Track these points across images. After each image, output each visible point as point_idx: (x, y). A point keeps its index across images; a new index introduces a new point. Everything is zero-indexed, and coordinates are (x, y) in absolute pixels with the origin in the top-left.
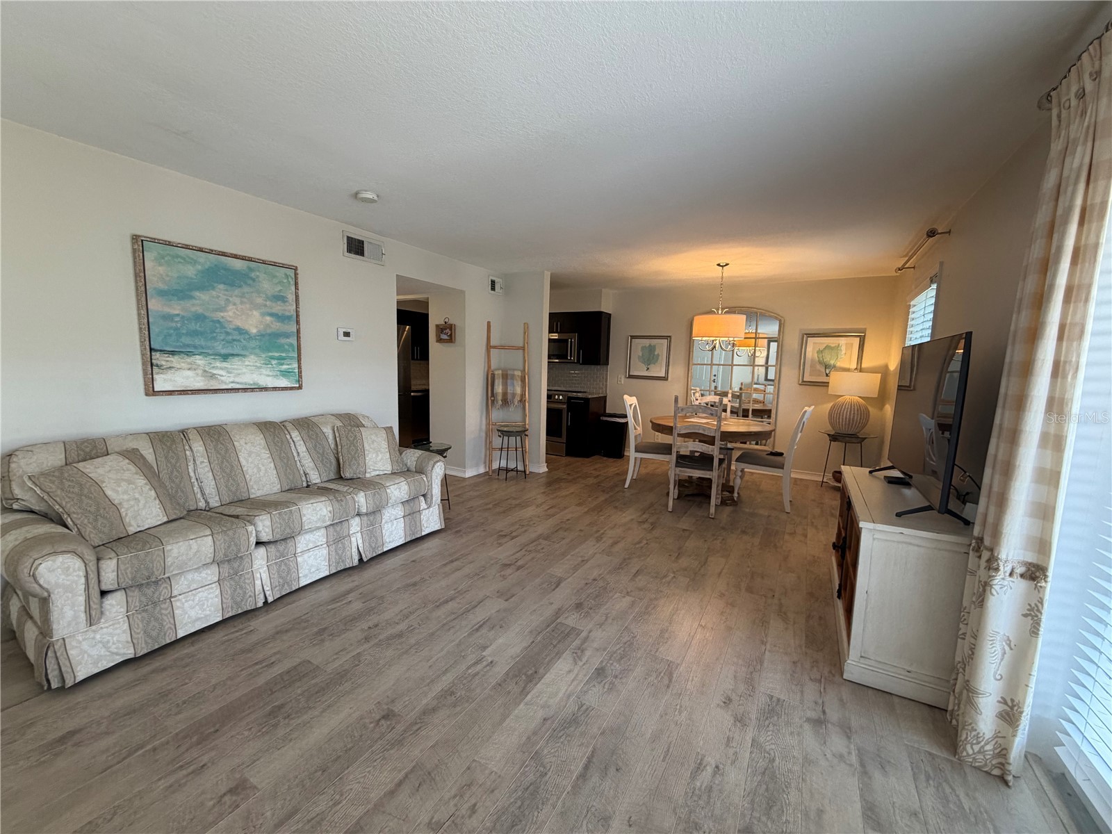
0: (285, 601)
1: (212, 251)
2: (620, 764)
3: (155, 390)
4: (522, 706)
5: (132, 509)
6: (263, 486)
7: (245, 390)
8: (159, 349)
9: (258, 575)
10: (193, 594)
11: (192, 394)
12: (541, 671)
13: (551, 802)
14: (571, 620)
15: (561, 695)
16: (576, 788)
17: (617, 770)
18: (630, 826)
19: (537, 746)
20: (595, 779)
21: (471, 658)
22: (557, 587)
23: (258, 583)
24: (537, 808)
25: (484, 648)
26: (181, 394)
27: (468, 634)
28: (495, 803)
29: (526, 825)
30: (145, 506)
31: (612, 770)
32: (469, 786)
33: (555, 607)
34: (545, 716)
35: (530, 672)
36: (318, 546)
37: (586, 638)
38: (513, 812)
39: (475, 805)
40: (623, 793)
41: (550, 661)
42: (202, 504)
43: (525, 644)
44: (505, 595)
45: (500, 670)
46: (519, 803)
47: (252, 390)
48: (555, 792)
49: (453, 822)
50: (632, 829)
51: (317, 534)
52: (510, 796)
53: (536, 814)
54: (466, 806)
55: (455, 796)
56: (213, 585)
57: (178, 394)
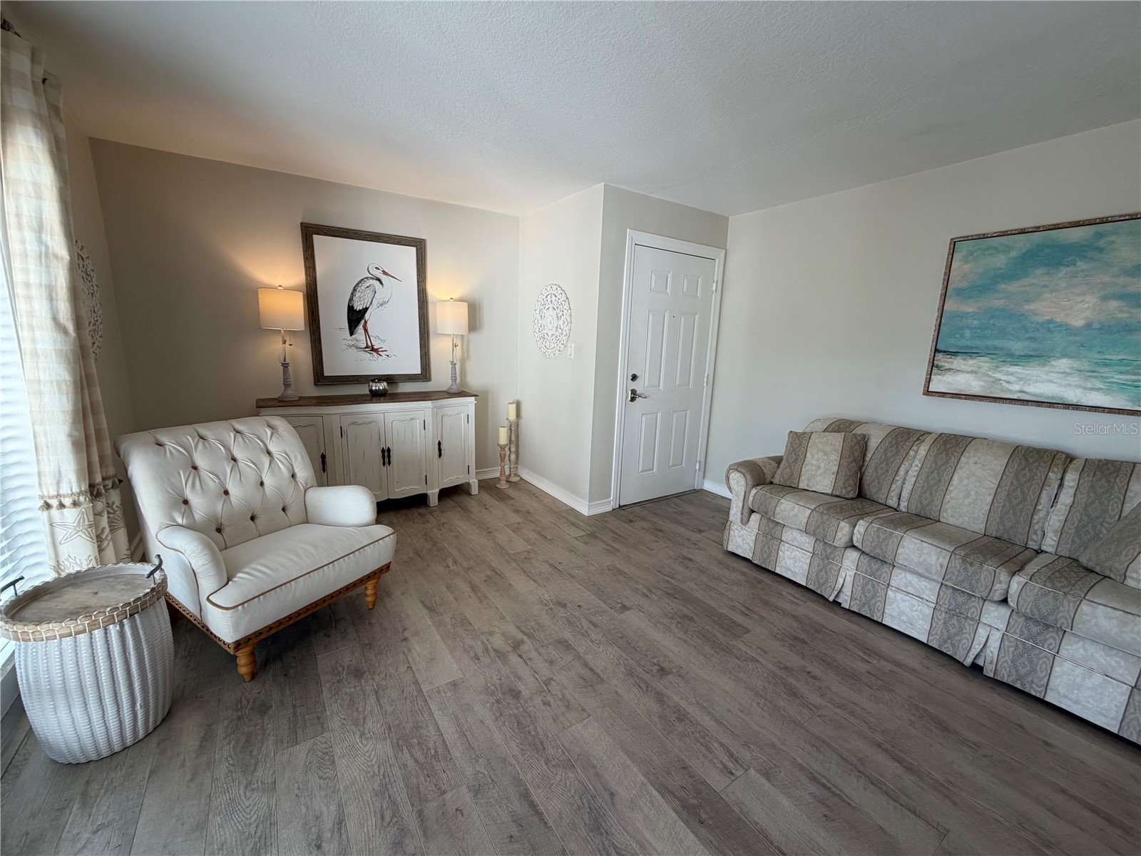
0: (856, 619)
1: (1039, 227)
2: (516, 846)
3: (930, 390)
4: (641, 778)
5: (811, 472)
6: (960, 516)
7: (1039, 403)
8: (943, 350)
9: (844, 575)
10: (793, 549)
11: (966, 399)
12: (703, 831)
13: (520, 756)
15: (648, 835)
16: (518, 782)
17: (511, 837)
18: (457, 810)
19: (581, 770)
20: (519, 807)
23: (841, 581)
24: (521, 744)
26: (953, 398)
27: (800, 765)
28: (543, 718)
29: (513, 731)
30: (821, 474)
31: (514, 830)
32: (568, 707)
34: (617, 797)
35: (703, 815)
36: (922, 599)
38: (529, 726)
39: (549, 705)
40: (486, 825)
42: (892, 502)
45: (715, 779)
46: (533, 733)
47: (1051, 405)
48: (525, 764)
49: (545, 691)
50: (454, 809)
51: (924, 583)
52: (543, 729)
53: (518, 741)
54: (552, 700)
55: (563, 696)
56: (808, 554)
57: (950, 397)
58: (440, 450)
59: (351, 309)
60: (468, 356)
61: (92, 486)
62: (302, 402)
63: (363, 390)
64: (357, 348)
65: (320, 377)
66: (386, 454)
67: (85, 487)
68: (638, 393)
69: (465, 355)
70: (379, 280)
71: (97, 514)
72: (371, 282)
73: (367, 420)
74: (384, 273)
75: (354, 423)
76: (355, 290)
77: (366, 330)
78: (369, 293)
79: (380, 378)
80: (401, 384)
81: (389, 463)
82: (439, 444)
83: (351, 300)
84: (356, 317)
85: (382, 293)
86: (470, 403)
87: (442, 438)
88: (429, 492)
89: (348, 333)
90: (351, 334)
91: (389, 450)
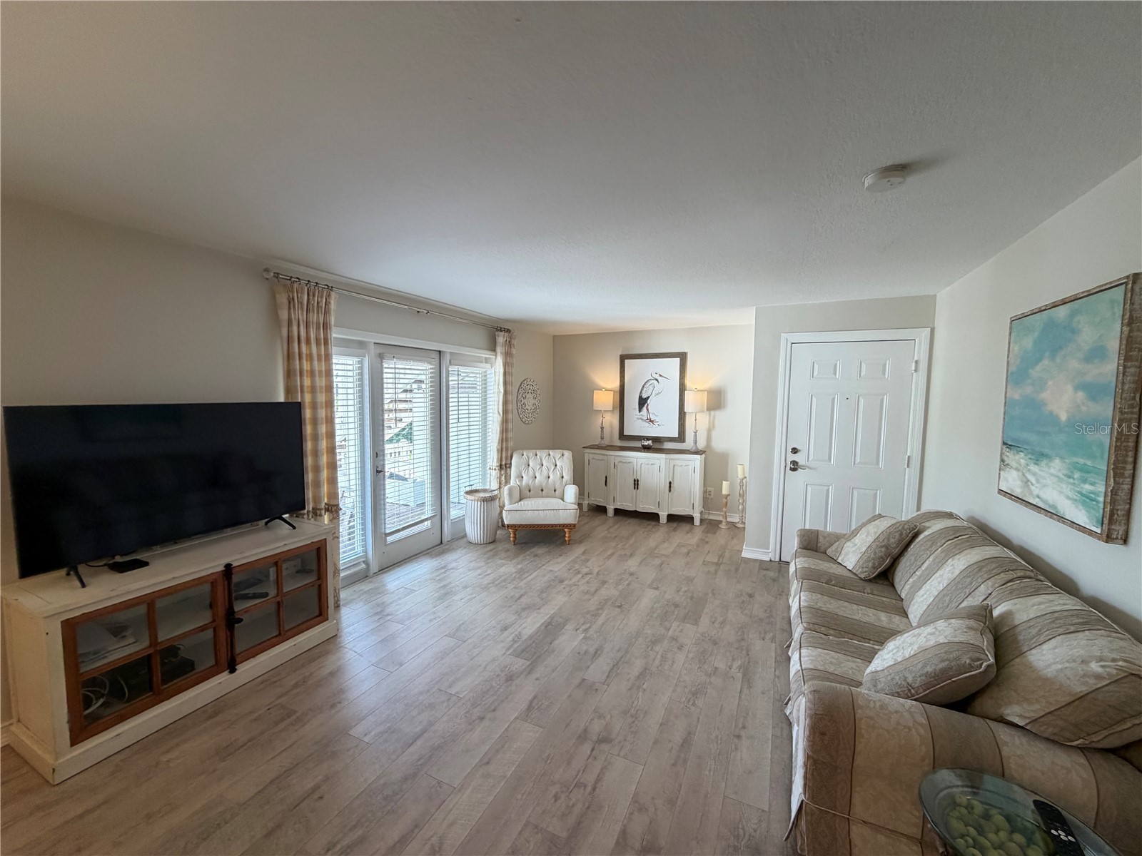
7: (1046, 513)
11: (1014, 501)
14: (520, 664)
15: (531, 618)
21: (591, 632)
22: (531, 702)
25: (585, 638)
26: (1009, 498)
33: (535, 676)
34: (539, 611)
35: (550, 627)
37: (508, 649)
41: (537, 633)
43: (557, 642)
44: (588, 688)
45: (569, 627)
47: (1052, 515)
58: (670, 487)
59: (640, 397)
60: (714, 427)
61: (501, 465)
62: (608, 448)
63: (638, 444)
64: (642, 420)
65: (622, 436)
66: (636, 483)
67: (498, 464)
68: (800, 464)
69: (711, 426)
70: (657, 380)
71: (501, 475)
72: (652, 381)
73: (628, 461)
74: (660, 375)
75: (621, 462)
76: (643, 387)
77: (648, 410)
78: (651, 388)
79: (648, 438)
80: (665, 443)
81: (638, 488)
82: (670, 483)
83: (641, 392)
84: (643, 402)
85: (658, 387)
86: (697, 459)
87: (673, 479)
88: (660, 513)
89: (638, 410)
90: (640, 411)
91: (638, 481)
